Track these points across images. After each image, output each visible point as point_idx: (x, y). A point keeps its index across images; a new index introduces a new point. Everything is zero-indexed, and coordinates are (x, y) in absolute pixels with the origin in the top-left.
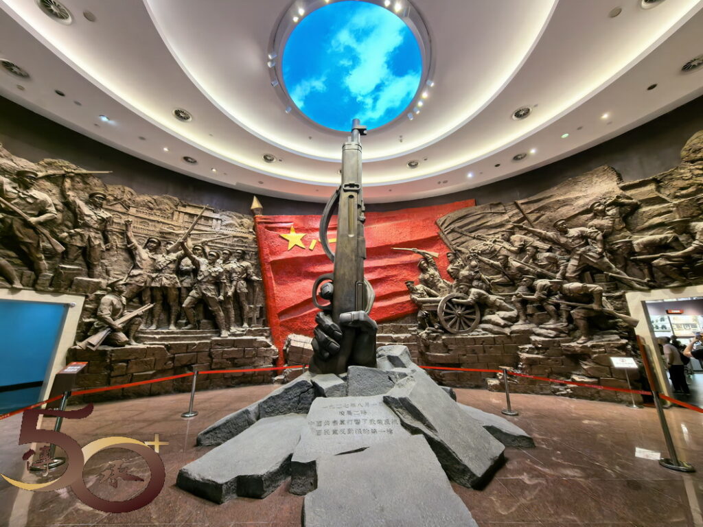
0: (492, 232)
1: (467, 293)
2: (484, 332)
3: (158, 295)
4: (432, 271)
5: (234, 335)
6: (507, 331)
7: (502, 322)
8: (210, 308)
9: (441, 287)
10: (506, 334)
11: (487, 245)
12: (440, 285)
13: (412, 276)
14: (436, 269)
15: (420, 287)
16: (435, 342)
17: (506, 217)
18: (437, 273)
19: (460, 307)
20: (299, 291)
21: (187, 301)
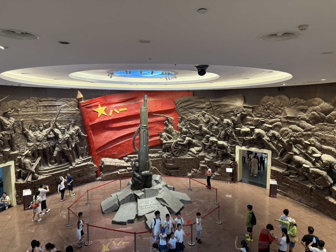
0: (198, 111)
1: (184, 139)
2: (189, 156)
3: (41, 152)
4: (170, 126)
5: (78, 164)
6: (197, 156)
7: (196, 152)
8: (66, 154)
9: (174, 134)
10: (197, 157)
11: (195, 117)
12: (173, 133)
13: (161, 127)
14: (172, 125)
15: (164, 134)
16: (169, 160)
17: (205, 106)
18: (172, 127)
19: (180, 146)
20: (105, 137)
21: (55, 153)
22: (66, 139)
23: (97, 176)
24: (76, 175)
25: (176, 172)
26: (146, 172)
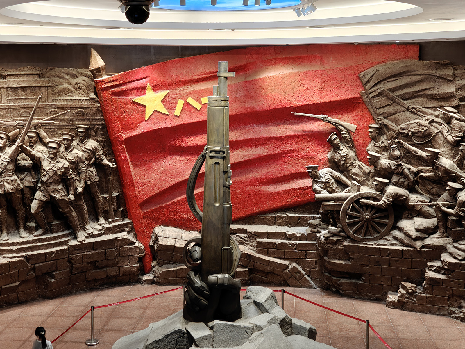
0: (433, 105)
1: (382, 191)
2: (394, 242)
4: (344, 150)
5: (91, 236)
6: (419, 244)
7: (414, 234)
8: (61, 210)
9: (354, 174)
10: (417, 249)
11: (421, 125)
12: (354, 170)
13: (318, 152)
14: (351, 148)
15: (325, 172)
16: (335, 247)
17: (452, 90)
18: (352, 154)
19: (369, 210)
20: (164, 173)
21: (34, 205)
22: (59, 173)
23: (143, 271)
24: (88, 263)
25: (355, 284)
26: (220, 276)
